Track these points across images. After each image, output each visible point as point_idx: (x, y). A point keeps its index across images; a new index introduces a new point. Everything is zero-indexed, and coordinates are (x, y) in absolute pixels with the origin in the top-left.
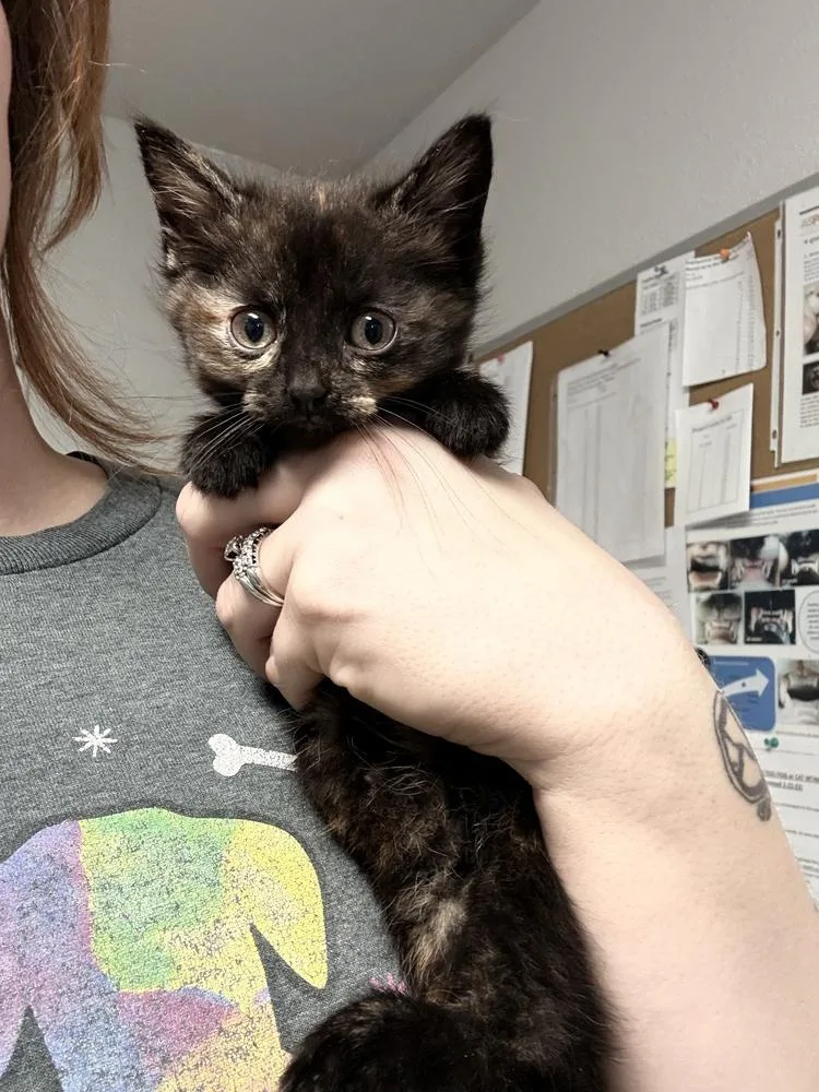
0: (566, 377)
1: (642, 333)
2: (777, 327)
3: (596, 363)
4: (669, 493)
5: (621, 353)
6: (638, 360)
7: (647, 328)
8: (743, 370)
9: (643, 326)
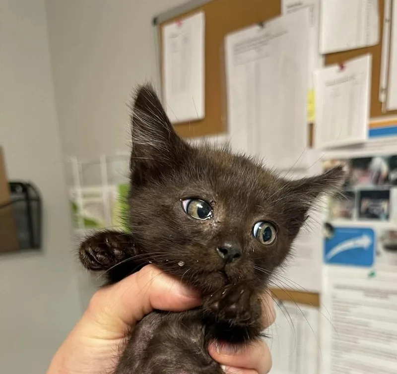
0: (232, 40)
1: (289, 12)
2: (387, 15)
3: (253, 32)
4: (311, 126)
5: (273, 25)
6: (286, 32)
7: (292, 8)
8: (362, 43)
9: (289, 7)
